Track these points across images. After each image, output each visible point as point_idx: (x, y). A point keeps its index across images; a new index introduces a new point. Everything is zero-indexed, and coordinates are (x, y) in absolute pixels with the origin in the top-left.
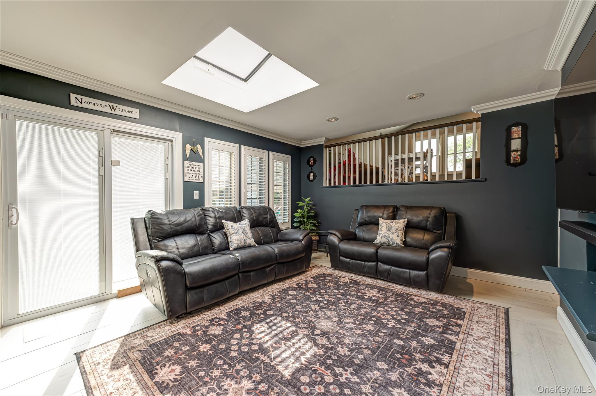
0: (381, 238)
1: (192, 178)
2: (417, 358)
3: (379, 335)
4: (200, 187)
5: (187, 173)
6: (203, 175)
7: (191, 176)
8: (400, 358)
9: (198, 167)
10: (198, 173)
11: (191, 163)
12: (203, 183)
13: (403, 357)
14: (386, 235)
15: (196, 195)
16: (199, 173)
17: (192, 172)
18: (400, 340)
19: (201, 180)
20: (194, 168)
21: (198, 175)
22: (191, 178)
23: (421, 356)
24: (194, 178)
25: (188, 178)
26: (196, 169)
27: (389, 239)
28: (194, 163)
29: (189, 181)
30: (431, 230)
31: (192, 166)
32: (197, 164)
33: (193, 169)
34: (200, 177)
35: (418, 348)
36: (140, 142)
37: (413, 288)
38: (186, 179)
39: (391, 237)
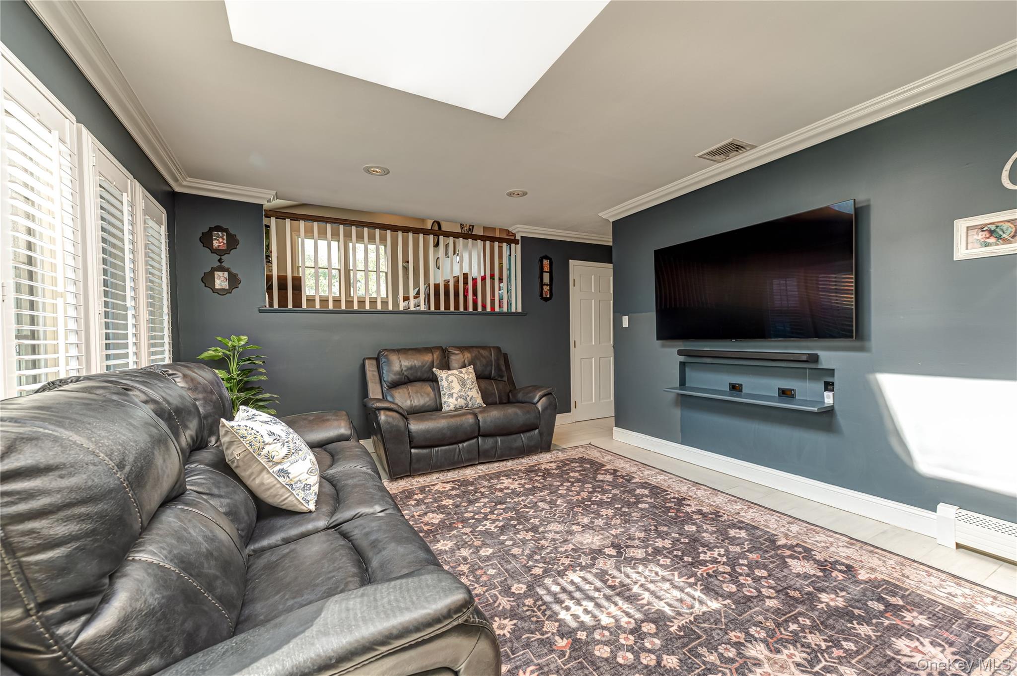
0: (457, 399)
14: (463, 393)
27: (468, 399)
30: (496, 378)
37: (522, 458)
39: (470, 396)
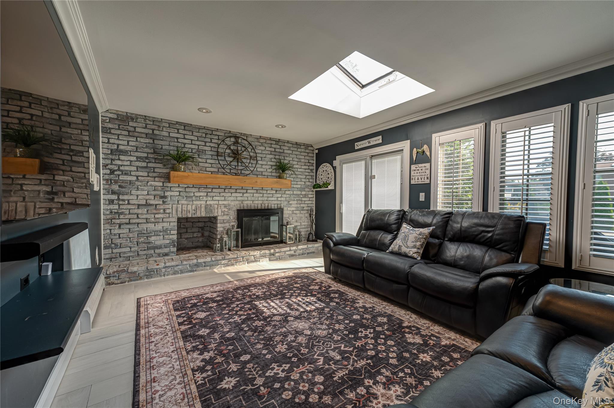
1: (418, 181)
2: (218, 357)
3: (263, 350)
4: (426, 188)
5: (413, 176)
6: (429, 176)
7: (416, 179)
8: (228, 347)
9: (424, 168)
10: (423, 174)
11: (416, 166)
12: (429, 184)
13: (227, 350)
15: (422, 197)
16: (425, 174)
17: (418, 174)
18: (247, 360)
19: (427, 181)
20: (420, 170)
21: (423, 177)
22: (416, 181)
23: (218, 361)
24: (420, 180)
25: (414, 181)
26: (422, 171)
28: (420, 165)
29: (415, 183)
31: (418, 168)
32: (423, 165)
33: (418, 172)
34: (426, 178)
35: (228, 366)
36: (386, 159)
38: (413, 182)
